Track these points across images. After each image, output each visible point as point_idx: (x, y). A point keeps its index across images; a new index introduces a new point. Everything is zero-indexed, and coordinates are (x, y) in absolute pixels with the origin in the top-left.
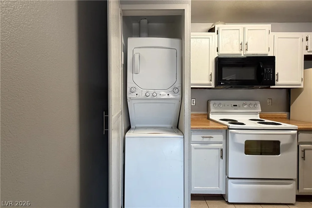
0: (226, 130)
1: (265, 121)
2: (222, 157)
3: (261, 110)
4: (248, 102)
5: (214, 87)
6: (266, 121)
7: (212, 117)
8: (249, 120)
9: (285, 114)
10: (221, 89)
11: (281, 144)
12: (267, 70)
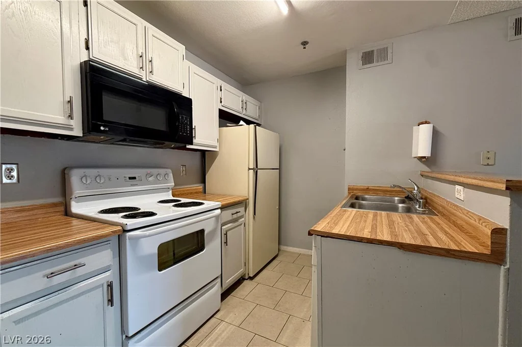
0: (119, 235)
1: (181, 201)
2: (111, 301)
3: (174, 184)
4: (155, 171)
5: (81, 135)
6: (184, 200)
7: (76, 208)
8: (158, 202)
9: (200, 187)
10: (99, 143)
11: (206, 233)
12: (182, 117)
